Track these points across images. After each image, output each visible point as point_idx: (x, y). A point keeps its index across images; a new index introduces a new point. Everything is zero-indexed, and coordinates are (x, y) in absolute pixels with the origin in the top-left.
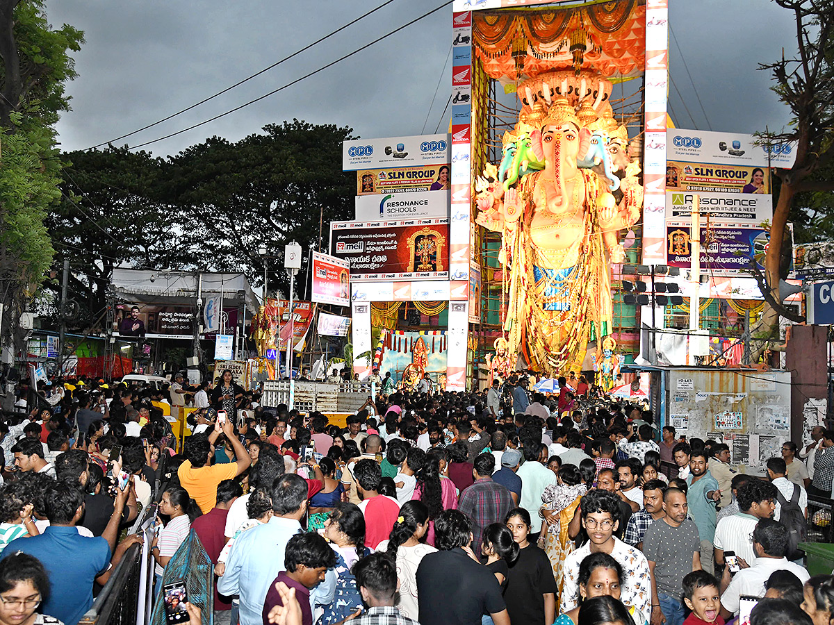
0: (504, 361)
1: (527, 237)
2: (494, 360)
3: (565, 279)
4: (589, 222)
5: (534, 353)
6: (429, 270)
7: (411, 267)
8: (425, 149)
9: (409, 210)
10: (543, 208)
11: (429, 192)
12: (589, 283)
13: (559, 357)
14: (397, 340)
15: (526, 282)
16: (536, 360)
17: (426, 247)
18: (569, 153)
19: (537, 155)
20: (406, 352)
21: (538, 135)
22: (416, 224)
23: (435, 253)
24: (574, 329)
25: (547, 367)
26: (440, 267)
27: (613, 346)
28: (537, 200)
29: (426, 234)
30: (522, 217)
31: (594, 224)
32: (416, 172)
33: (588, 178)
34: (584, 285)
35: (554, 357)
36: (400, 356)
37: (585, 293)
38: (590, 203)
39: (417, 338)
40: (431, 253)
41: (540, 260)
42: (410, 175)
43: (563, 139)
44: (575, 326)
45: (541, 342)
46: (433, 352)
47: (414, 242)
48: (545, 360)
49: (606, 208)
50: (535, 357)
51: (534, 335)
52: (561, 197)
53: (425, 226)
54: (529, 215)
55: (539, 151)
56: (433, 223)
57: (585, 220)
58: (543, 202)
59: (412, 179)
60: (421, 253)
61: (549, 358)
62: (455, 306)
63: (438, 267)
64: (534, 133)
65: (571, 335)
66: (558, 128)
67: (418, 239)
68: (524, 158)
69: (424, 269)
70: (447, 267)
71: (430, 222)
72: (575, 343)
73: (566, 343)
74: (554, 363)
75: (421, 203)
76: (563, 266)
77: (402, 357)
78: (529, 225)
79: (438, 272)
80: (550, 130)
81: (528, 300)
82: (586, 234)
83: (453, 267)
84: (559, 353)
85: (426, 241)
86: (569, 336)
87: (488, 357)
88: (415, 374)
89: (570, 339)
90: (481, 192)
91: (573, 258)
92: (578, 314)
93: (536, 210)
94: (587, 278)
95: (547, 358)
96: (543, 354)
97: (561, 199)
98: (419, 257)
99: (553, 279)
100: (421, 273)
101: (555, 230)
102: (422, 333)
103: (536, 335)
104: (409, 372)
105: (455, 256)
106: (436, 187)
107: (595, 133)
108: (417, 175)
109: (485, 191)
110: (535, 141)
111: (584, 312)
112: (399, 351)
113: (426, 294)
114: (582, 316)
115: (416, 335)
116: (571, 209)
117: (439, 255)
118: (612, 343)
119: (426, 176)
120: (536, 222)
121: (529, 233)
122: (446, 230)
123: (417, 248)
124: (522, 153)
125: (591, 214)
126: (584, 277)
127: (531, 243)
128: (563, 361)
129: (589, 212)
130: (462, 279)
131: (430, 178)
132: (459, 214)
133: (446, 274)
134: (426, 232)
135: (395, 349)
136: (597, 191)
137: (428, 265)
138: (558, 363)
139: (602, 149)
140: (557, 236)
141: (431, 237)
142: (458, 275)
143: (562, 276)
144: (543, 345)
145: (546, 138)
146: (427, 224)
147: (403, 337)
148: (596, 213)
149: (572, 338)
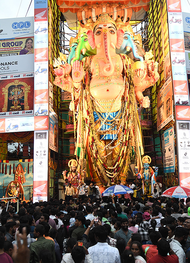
0: (76, 175)
1: (88, 93)
2: (68, 175)
3: (114, 119)
4: (127, 82)
5: (95, 169)
6: (19, 110)
7: (5, 108)
8: (15, 27)
9: (4, 68)
10: (97, 74)
11: (19, 55)
12: (130, 120)
13: (113, 170)
14: (5, 166)
15: (89, 121)
16: (97, 174)
17: (16, 93)
18: (112, 41)
19: (91, 45)
20: (10, 174)
21: (91, 34)
22: (9, 78)
23: (23, 97)
24: (122, 151)
25: (105, 178)
26: (27, 107)
27: (149, 161)
28: (93, 70)
29: (16, 85)
30: (84, 81)
31: (130, 84)
32: (9, 43)
33: (124, 57)
34: (126, 122)
35: (110, 170)
36: (6, 177)
37: (127, 127)
38: (127, 71)
39: (17, 164)
40: (20, 97)
41: (97, 107)
42: (5, 45)
43: (108, 32)
44: (123, 149)
45: (101, 161)
46: (28, 173)
47: (7, 90)
48: (104, 173)
49: (140, 70)
50: (96, 171)
51: (95, 156)
52: (110, 64)
53: (16, 79)
54: (88, 79)
55: (92, 43)
56: (22, 77)
57: (124, 81)
58: (97, 70)
59: (6, 47)
60: (12, 98)
61: (107, 171)
62: (38, 135)
63: (25, 107)
64: (89, 32)
65: (120, 155)
66: (105, 26)
67: (10, 88)
68: (83, 47)
69: (15, 109)
70: (32, 108)
71: (19, 76)
72: (123, 160)
73: (117, 161)
74: (110, 175)
75: (13, 63)
76: (112, 110)
77: (8, 177)
78: (89, 85)
79: (26, 111)
80: (99, 27)
81: (91, 133)
82: (126, 89)
83: (36, 107)
84: (113, 168)
85: (16, 89)
86: (119, 156)
87: (64, 173)
88: (15, 189)
89: (120, 158)
90: (57, 67)
91: (118, 105)
92: (124, 141)
93: (93, 76)
94: (128, 117)
95: (105, 172)
96: (102, 169)
97: (110, 66)
98: (12, 101)
99: (106, 118)
100: (12, 112)
101: (106, 87)
102: (21, 161)
103: (97, 156)
104: (11, 187)
105: (37, 99)
106: (23, 52)
107: (126, 33)
108: (10, 45)
109: (59, 67)
110: (89, 37)
111: (127, 139)
112: (6, 173)
113: (16, 126)
114: (126, 142)
115: (17, 163)
116: (115, 74)
117: (26, 99)
118: (149, 158)
119: (16, 45)
120: (93, 83)
121: (89, 90)
122: (30, 81)
123: (9, 94)
124: (82, 45)
125: (128, 77)
126: (126, 117)
127: (91, 97)
128: (116, 173)
129: (127, 77)
130: (43, 114)
131: (19, 46)
132: (40, 69)
133: (31, 112)
134: (16, 83)
135: (3, 173)
136: (130, 65)
137: (18, 106)
138: (112, 175)
139: (131, 42)
140: (108, 90)
141: (20, 86)
142: (40, 112)
143: (112, 117)
144: (102, 163)
145: (97, 33)
146: (17, 78)
147: (8, 164)
148: (131, 77)
149: (121, 157)
